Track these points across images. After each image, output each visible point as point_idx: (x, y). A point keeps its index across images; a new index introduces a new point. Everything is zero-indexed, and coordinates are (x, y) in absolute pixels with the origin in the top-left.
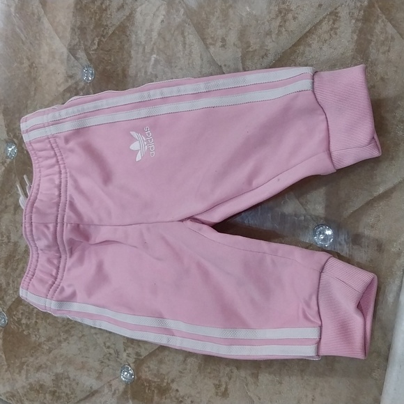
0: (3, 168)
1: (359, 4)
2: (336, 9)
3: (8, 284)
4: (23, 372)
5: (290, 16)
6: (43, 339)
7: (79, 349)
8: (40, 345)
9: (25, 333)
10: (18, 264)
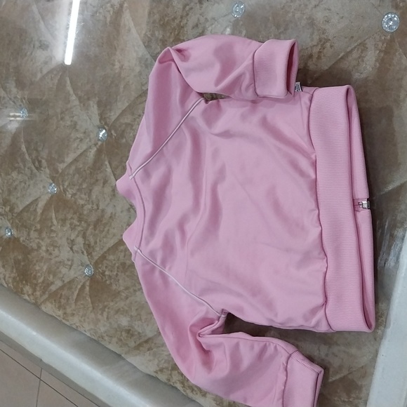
0: (95, 149)
1: (383, 38)
2: (365, 41)
3: (96, 243)
4: (105, 314)
5: (328, 45)
6: (122, 288)
8: (119, 292)
9: (108, 282)
10: (105, 227)
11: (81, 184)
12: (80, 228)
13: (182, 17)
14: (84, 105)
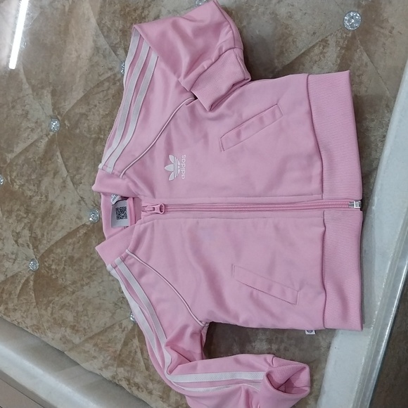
0: (47, 140)
1: (344, 35)
2: (326, 37)
3: (43, 235)
4: (49, 309)
5: (290, 39)
6: (69, 283)
7: (98, 292)
8: (65, 286)
9: (54, 277)
10: (53, 219)
11: (30, 175)
12: (26, 221)
13: (143, 8)
14: (37, 94)
